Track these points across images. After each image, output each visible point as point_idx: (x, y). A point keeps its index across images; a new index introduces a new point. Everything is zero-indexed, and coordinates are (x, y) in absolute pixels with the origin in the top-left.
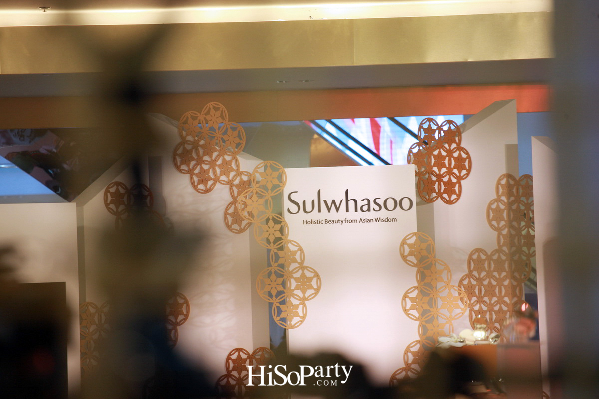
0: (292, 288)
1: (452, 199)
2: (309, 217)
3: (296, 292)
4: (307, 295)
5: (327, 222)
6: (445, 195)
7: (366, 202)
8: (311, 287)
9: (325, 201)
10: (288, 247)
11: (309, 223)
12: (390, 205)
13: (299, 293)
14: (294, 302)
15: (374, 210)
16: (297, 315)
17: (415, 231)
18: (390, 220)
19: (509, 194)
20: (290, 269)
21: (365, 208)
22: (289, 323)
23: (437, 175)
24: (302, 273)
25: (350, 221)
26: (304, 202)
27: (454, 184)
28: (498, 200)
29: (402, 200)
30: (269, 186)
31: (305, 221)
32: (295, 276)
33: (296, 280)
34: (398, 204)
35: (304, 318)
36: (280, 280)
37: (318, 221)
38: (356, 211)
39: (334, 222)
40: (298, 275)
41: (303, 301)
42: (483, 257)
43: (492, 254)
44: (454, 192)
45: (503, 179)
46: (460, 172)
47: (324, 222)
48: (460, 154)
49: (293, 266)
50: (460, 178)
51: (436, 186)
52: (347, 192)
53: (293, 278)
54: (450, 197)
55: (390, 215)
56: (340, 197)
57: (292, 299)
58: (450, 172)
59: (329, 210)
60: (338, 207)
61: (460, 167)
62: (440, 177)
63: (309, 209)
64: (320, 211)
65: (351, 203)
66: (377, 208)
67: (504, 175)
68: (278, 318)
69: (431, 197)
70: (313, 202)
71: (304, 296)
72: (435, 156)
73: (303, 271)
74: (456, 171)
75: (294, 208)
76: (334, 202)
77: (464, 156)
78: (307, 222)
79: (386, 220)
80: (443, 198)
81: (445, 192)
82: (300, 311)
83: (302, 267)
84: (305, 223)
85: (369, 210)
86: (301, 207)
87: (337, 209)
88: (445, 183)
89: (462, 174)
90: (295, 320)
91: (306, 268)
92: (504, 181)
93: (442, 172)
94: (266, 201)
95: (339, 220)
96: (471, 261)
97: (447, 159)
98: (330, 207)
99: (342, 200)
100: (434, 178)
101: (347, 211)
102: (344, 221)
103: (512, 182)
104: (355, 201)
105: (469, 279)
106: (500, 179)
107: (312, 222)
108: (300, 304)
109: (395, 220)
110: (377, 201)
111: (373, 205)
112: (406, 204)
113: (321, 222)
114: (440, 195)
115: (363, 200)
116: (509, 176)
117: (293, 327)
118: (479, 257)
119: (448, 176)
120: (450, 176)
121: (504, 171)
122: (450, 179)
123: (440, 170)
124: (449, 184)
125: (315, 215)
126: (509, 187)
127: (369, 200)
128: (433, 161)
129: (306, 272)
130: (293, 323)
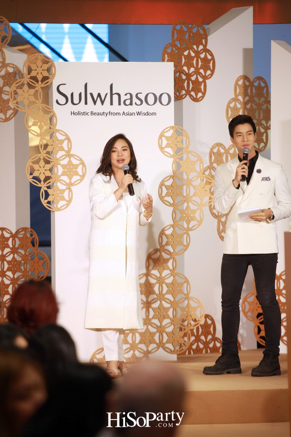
0: (60, 174)
1: (198, 97)
2: (76, 109)
3: (62, 178)
4: (73, 181)
5: (92, 113)
6: (193, 93)
7: (128, 96)
8: (77, 174)
9: (91, 94)
10: (56, 136)
11: (76, 114)
12: (151, 99)
13: (65, 178)
14: (61, 186)
15: (136, 104)
16: (63, 199)
17: (173, 124)
18: (150, 114)
19: (245, 94)
20: (58, 156)
21: (128, 102)
22: (55, 206)
23: (186, 74)
24: (69, 161)
25: (114, 114)
26: (72, 94)
27: (201, 83)
28: (235, 99)
29: (161, 95)
30: (40, 78)
31: (73, 112)
32: (62, 162)
33: (63, 166)
34: (158, 99)
35: (69, 202)
36: (48, 167)
37: (84, 113)
38: (120, 104)
39: (99, 114)
40: (65, 162)
41: (69, 186)
42: (222, 151)
43: (230, 149)
44: (200, 91)
45: (240, 79)
46: (205, 73)
47: (90, 114)
48: (206, 56)
49: (60, 154)
50: (205, 78)
51: (185, 85)
52: (111, 86)
53: (60, 164)
54: (196, 95)
55: (151, 109)
56: (105, 91)
57: (59, 184)
58: (197, 72)
59: (95, 102)
60: (103, 100)
61: (206, 68)
62: (189, 76)
63: (76, 100)
64: (86, 103)
65: (115, 97)
66: (139, 102)
67: (241, 76)
68: (46, 201)
69: (181, 94)
70: (80, 94)
71: (70, 182)
72: (185, 56)
73: (70, 158)
74: (202, 71)
75: (62, 100)
76: (99, 95)
77: (209, 57)
78: (74, 114)
79: (147, 114)
80: (191, 96)
81: (193, 90)
82: (66, 195)
83: (69, 155)
84: (73, 114)
85: (131, 104)
86: (69, 99)
87: (102, 102)
88: (192, 82)
89: (207, 74)
90: (61, 203)
91: (73, 155)
92: (241, 83)
93: (190, 72)
94: (37, 91)
95: (104, 113)
96: (212, 154)
97: (195, 59)
98: (95, 100)
99: (107, 94)
100: (184, 77)
101: (112, 104)
102: (108, 114)
103: (247, 84)
104: (119, 95)
105: (210, 170)
106: (238, 80)
107: (79, 113)
108: (66, 189)
109: (154, 114)
110: (139, 96)
111: (135, 100)
112: (165, 99)
113: (87, 114)
114: (188, 93)
115: (126, 95)
116: (245, 78)
117: (59, 210)
118: (219, 150)
119: (195, 76)
120: (197, 76)
121: (241, 73)
122: (197, 78)
123: (189, 70)
124: (196, 83)
125: (82, 107)
126: (245, 88)
127: (131, 95)
128: (183, 61)
129: (72, 159)
130: (59, 206)
